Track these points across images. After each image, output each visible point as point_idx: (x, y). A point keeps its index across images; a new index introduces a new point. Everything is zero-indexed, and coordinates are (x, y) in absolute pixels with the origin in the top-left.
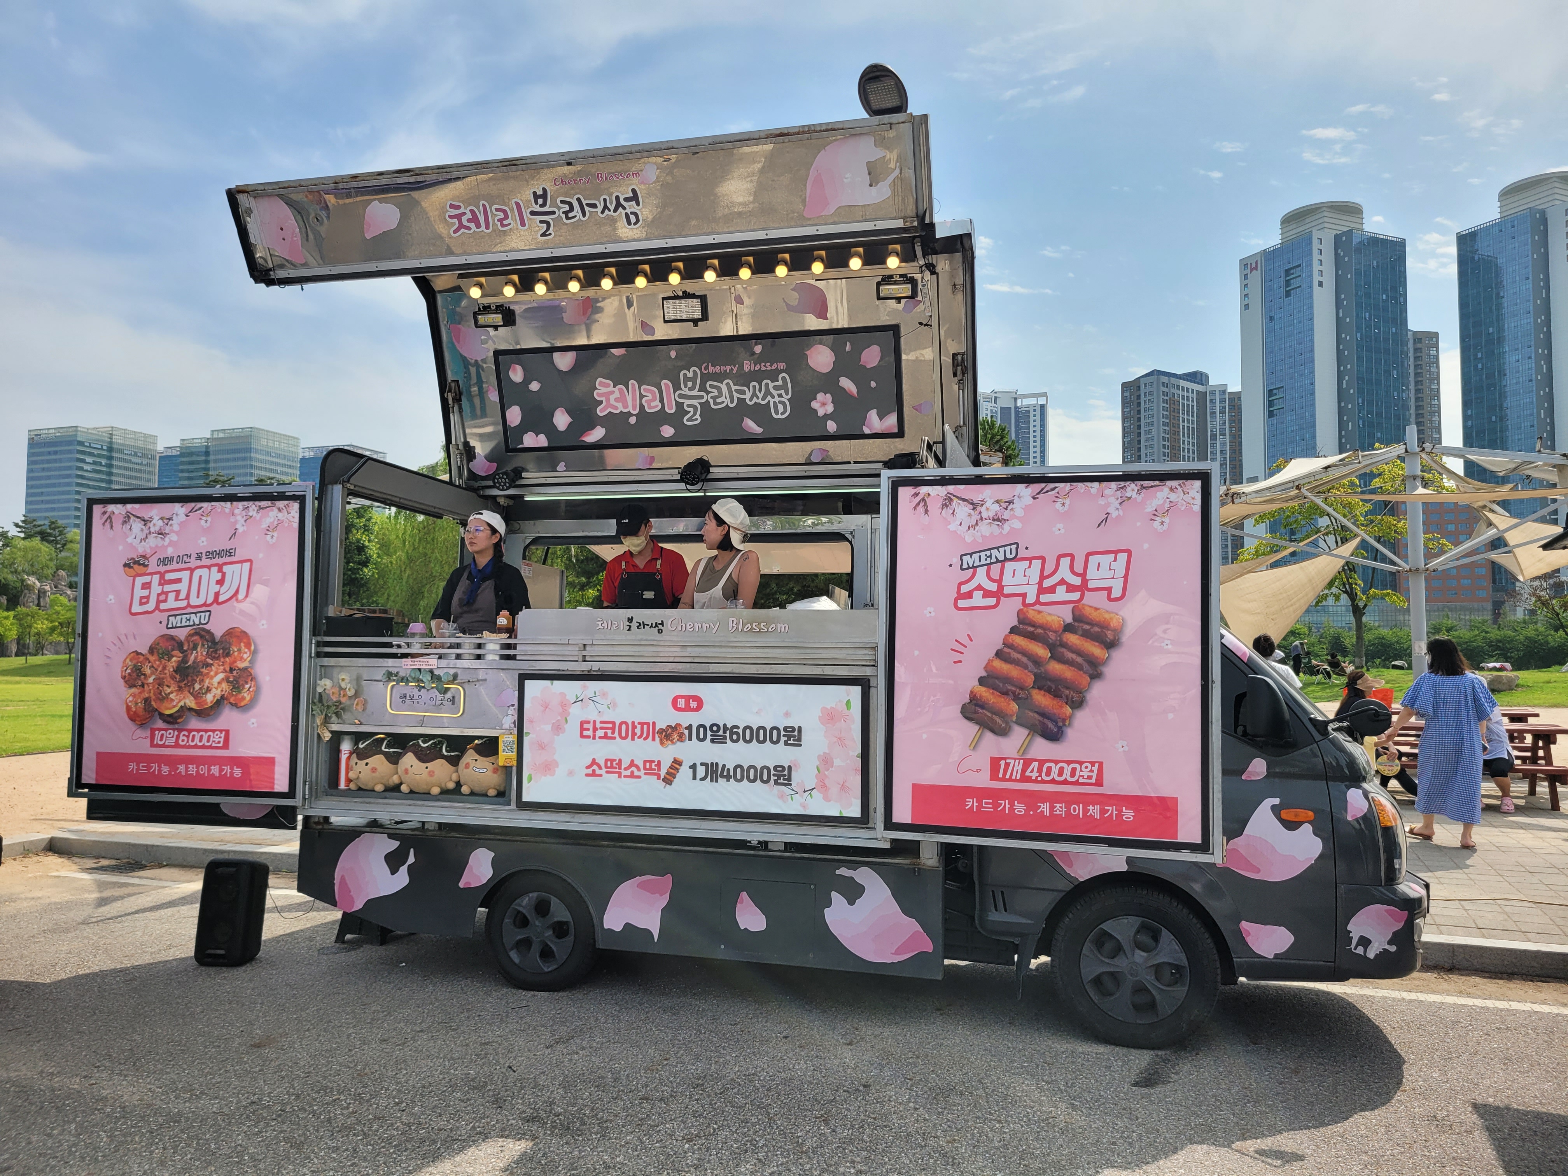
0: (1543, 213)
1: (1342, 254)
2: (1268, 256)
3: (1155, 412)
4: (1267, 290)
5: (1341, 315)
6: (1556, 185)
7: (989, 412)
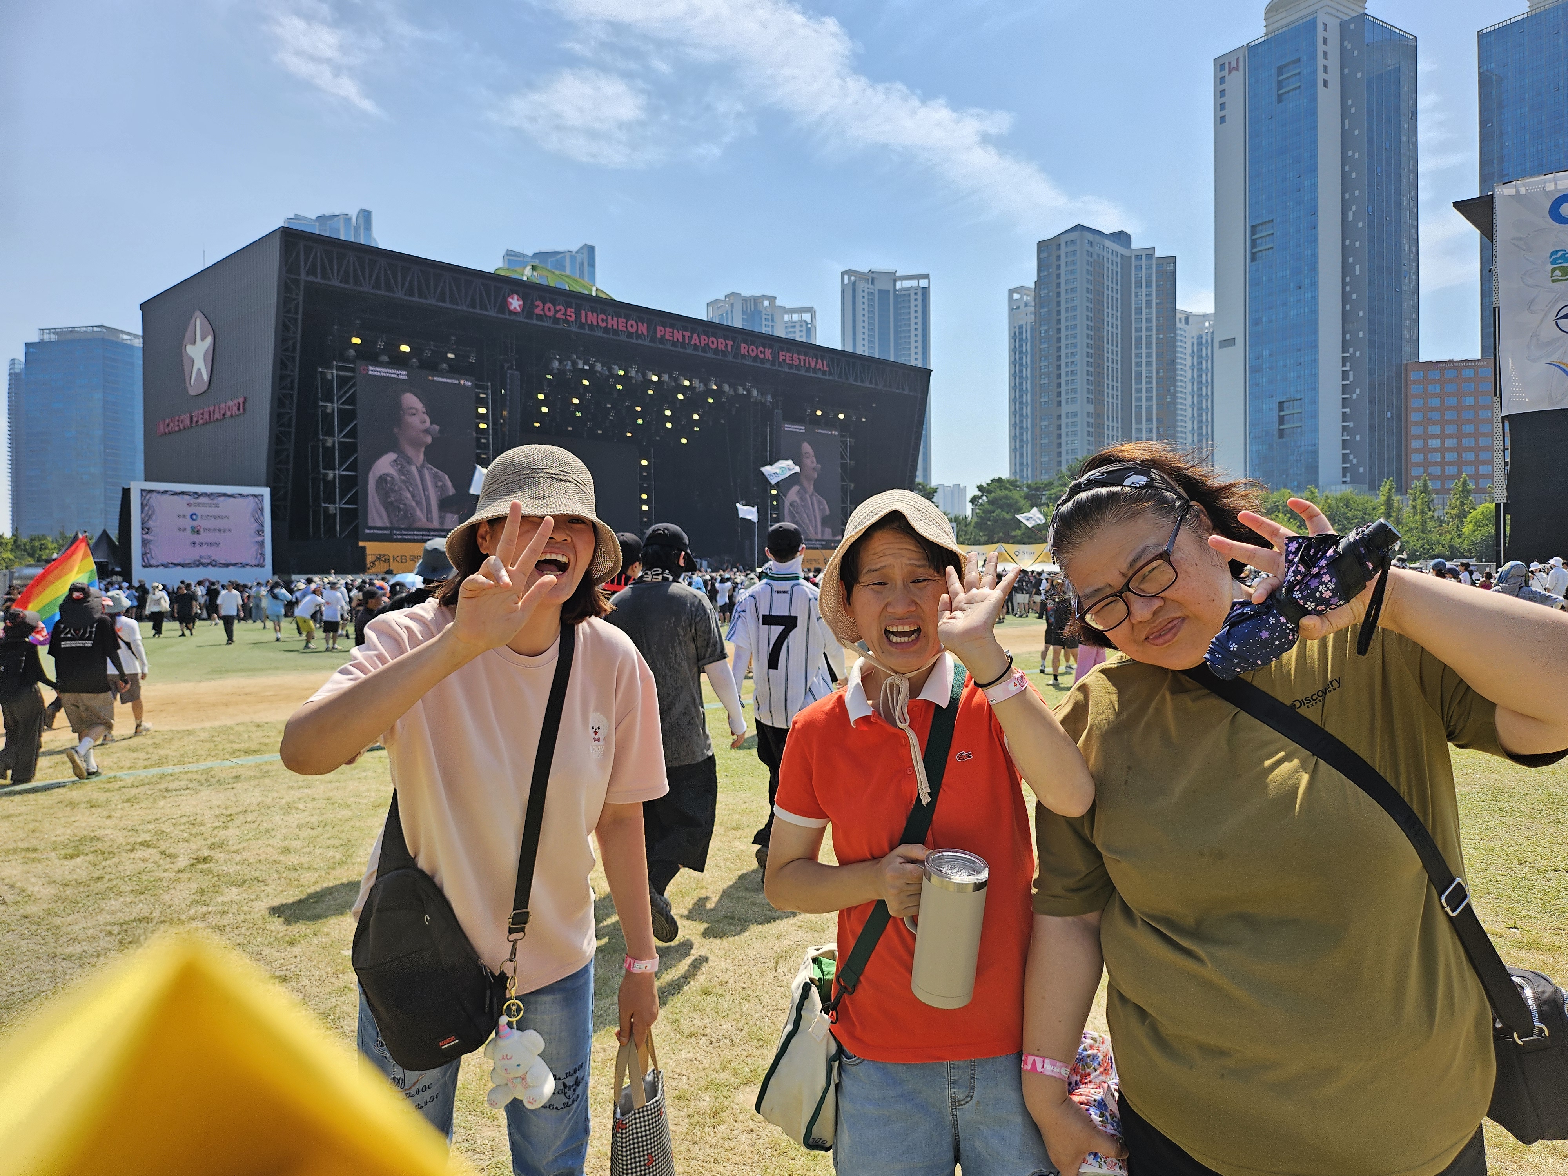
1: (1349, 47)
2: (1251, 52)
4: (1253, 96)
5: (1347, 127)
7: (866, 294)
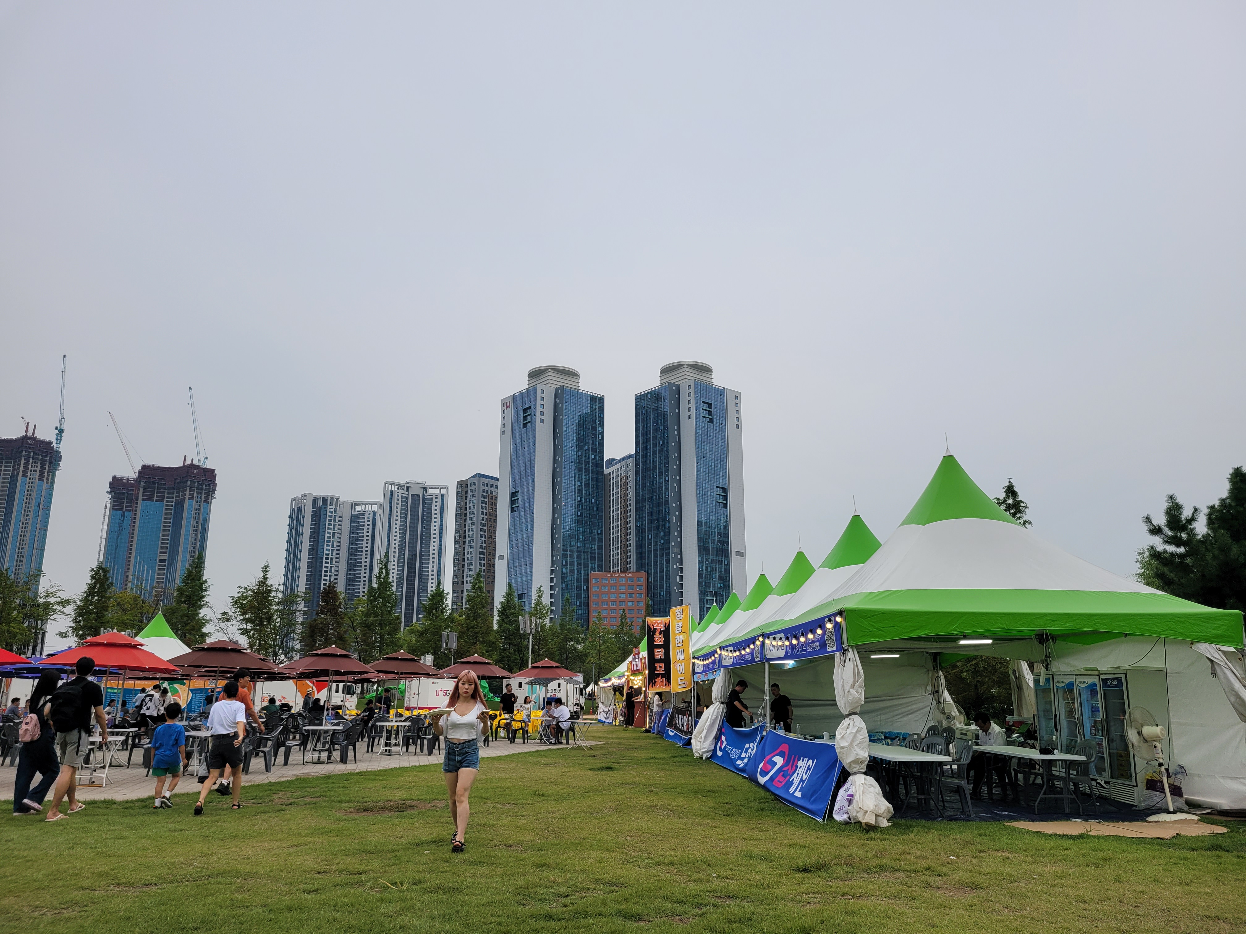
0: (678, 386)
1: (558, 402)
2: (516, 397)
3: (475, 504)
4: (514, 422)
5: (556, 444)
6: (686, 369)
7: (400, 498)
